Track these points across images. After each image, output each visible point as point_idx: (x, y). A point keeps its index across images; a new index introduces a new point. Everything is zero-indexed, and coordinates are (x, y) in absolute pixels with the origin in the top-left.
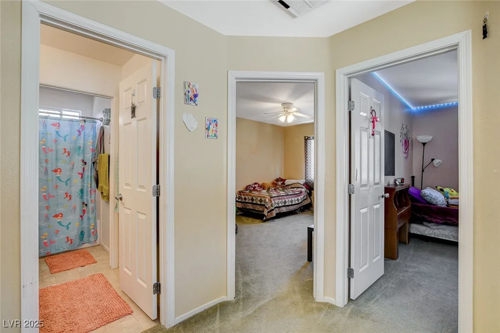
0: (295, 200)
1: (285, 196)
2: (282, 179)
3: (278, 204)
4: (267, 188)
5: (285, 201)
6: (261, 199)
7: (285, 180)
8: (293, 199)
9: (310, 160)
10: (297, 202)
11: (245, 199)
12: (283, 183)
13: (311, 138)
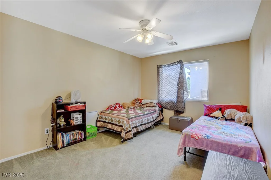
0: (150, 118)
1: (142, 115)
2: (139, 99)
3: (135, 124)
4: (126, 107)
5: (142, 120)
6: (119, 120)
7: (142, 100)
8: (149, 118)
9: (162, 82)
10: (152, 120)
11: (106, 119)
12: (140, 103)
13: (163, 66)
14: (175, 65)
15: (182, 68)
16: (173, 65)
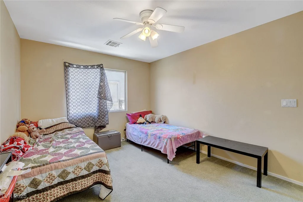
12: (38, 128)
13: (75, 66)
14: (94, 68)
15: (102, 75)
16: (90, 68)
